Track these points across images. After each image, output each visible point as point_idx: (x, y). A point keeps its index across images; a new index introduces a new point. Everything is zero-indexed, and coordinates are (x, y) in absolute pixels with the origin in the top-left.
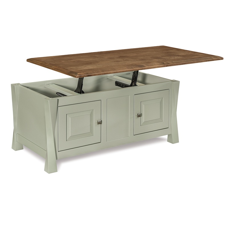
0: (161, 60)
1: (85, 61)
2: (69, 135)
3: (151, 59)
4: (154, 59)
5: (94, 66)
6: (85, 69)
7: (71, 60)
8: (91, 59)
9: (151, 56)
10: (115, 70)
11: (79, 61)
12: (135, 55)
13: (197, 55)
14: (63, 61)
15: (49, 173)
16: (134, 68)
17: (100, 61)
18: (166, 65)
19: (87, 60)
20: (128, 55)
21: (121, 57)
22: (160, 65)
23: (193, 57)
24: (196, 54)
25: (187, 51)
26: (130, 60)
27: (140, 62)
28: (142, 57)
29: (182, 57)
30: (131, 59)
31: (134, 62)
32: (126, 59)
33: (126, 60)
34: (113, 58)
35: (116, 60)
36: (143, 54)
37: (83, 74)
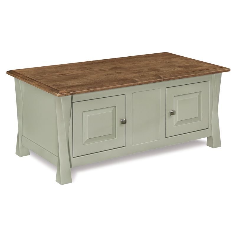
0: (158, 72)
1: (72, 75)
2: (86, 137)
3: (148, 72)
4: (151, 71)
5: (81, 81)
6: (69, 85)
7: (56, 72)
8: (79, 72)
9: (148, 68)
10: (103, 86)
11: (65, 74)
12: (131, 65)
13: (201, 66)
14: (47, 75)
15: (62, 185)
16: (124, 84)
17: (89, 74)
18: (163, 79)
19: (75, 73)
20: (122, 66)
21: (114, 68)
22: (156, 79)
23: (196, 69)
24: (200, 64)
25: (192, 61)
26: (123, 73)
27: (134, 75)
28: (138, 69)
29: (183, 69)
30: (125, 72)
31: (127, 76)
32: (119, 71)
33: (119, 73)
34: (105, 70)
35: (107, 73)
36: (140, 64)
37: (66, 93)
